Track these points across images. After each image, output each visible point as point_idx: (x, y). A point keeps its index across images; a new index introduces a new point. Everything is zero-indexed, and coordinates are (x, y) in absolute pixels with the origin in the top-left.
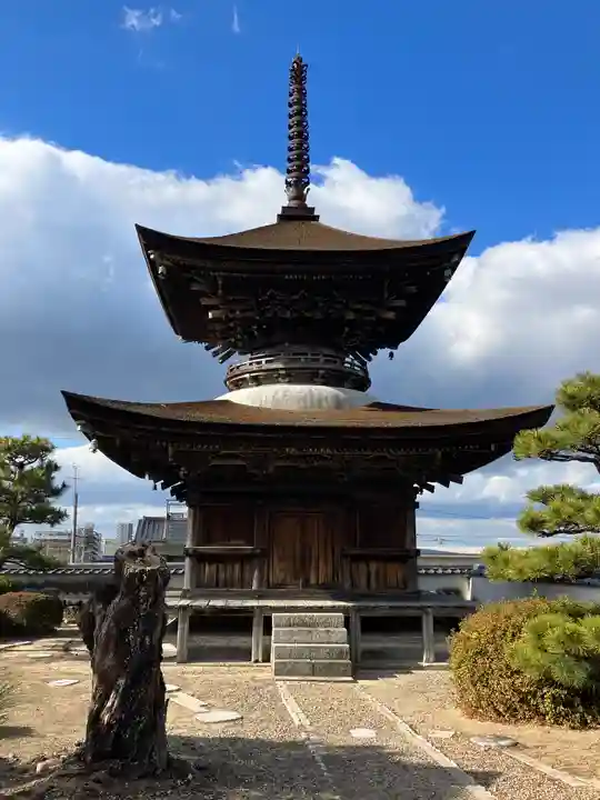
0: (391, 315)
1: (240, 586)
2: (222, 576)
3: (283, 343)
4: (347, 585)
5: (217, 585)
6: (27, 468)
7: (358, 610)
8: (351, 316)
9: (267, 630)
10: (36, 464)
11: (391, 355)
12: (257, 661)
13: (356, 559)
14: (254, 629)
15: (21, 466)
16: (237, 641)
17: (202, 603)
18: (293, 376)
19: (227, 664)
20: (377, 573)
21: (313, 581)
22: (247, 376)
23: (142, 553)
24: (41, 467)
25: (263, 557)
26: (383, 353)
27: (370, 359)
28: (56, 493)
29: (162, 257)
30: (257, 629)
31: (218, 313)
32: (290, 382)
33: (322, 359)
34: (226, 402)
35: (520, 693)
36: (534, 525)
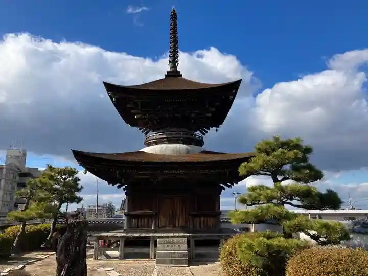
0: (210, 115)
1: (147, 228)
2: (140, 224)
3: (166, 127)
4: (191, 227)
5: (138, 228)
6: (68, 180)
7: (193, 237)
8: (193, 115)
9: (156, 246)
10: (70, 179)
11: (217, 130)
12: (152, 258)
13: (195, 216)
14: (151, 245)
15: (65, 179)
16: (144, 250)
17: (130, 235)
18: (170, 141)
19: (139, 259)
20: (204, 221)
21: (177, 226)
22: (152, 141)
23: (77, 215)
24: (72, 180)
25: (156, 216)
26: (213, 129)
27: (207, 132)
28: (79, 190)
29: (114, 95)
30: (152, 245)
31: (139, 116)
32: (168, 143)
33: (182, 134)
34: (143, 152)
35: (244, 270)
36: (243, 201)
